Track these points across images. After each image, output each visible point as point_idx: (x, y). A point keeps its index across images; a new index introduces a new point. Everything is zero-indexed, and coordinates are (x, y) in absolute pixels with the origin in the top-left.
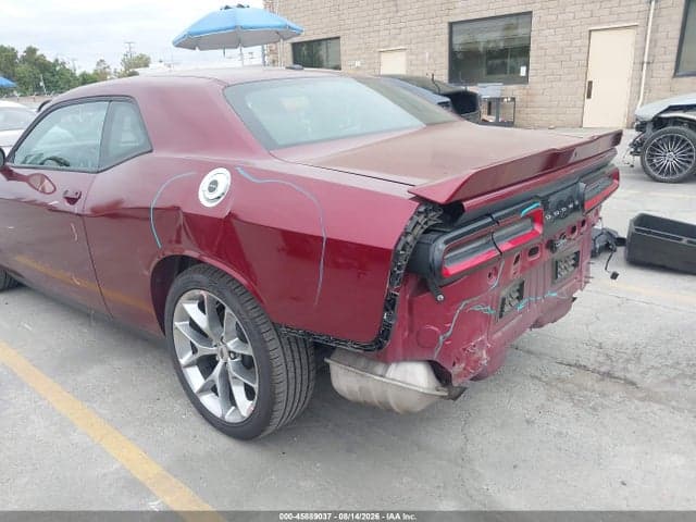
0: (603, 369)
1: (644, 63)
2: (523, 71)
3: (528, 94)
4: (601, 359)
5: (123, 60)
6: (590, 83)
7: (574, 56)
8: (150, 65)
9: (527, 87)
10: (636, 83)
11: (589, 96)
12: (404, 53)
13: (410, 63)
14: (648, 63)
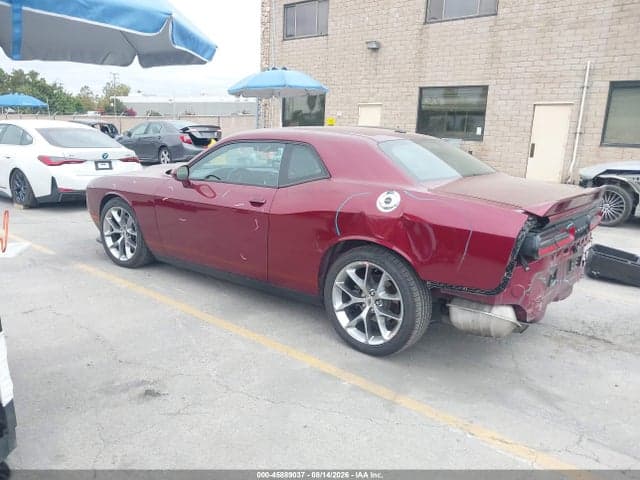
0: (589, 334)
1: (577, 133)
2: (479, 131)
3: (483, 150)
4: (587, 329)
5: (105, 88)
6: (533, 145)
7: (521, 124)
8: (130, 95)
9: (482, 144)
10: (570, 147)
11: (532, 155)
12: (379, 108)
13: (384, 117)
14: (581, 133)
